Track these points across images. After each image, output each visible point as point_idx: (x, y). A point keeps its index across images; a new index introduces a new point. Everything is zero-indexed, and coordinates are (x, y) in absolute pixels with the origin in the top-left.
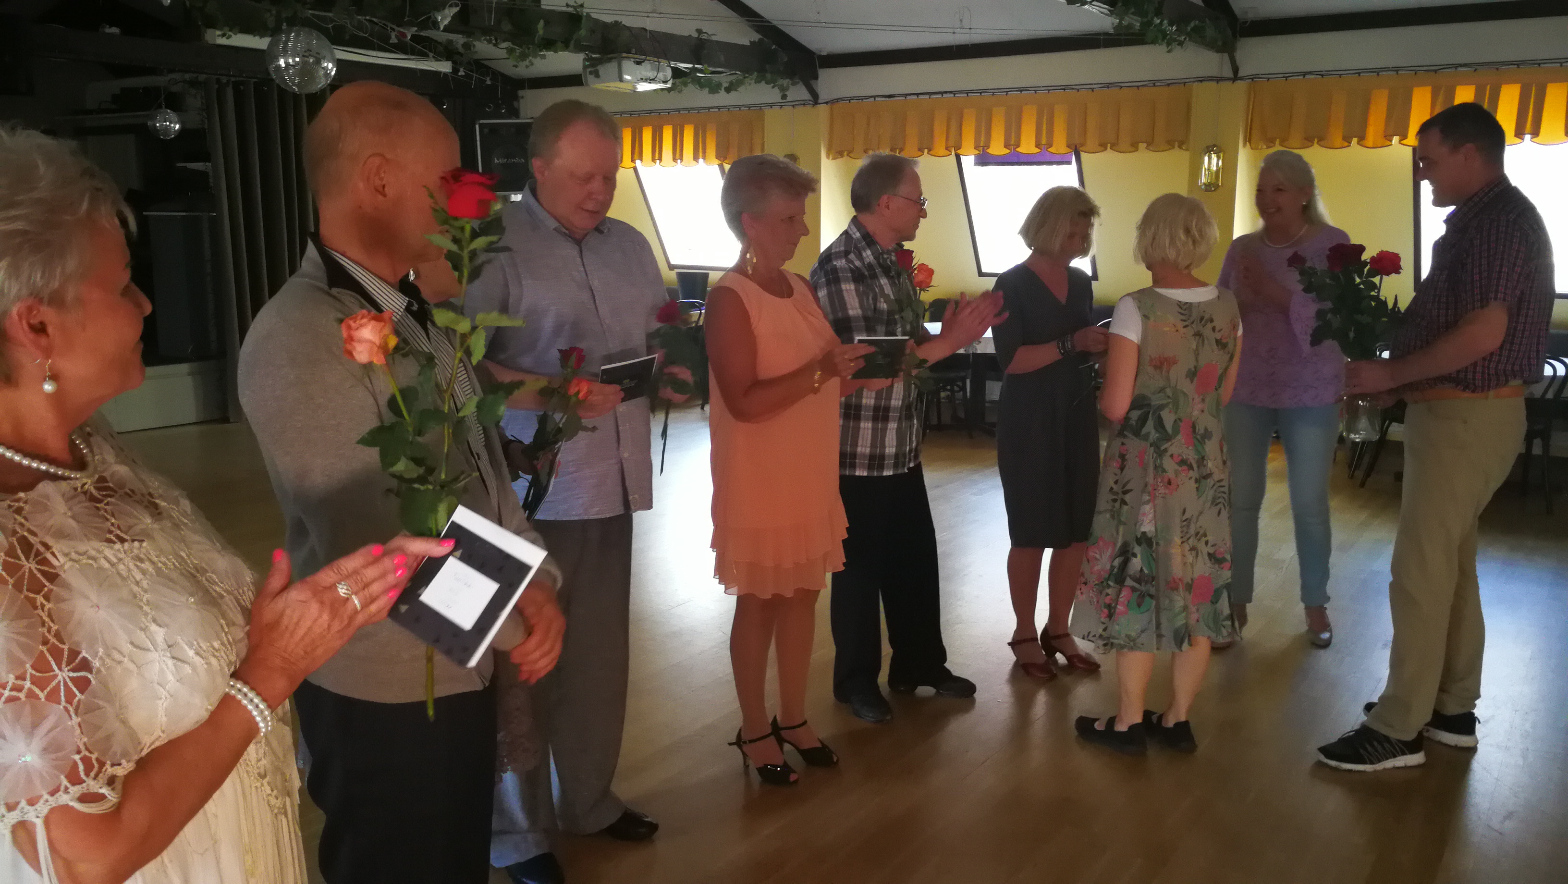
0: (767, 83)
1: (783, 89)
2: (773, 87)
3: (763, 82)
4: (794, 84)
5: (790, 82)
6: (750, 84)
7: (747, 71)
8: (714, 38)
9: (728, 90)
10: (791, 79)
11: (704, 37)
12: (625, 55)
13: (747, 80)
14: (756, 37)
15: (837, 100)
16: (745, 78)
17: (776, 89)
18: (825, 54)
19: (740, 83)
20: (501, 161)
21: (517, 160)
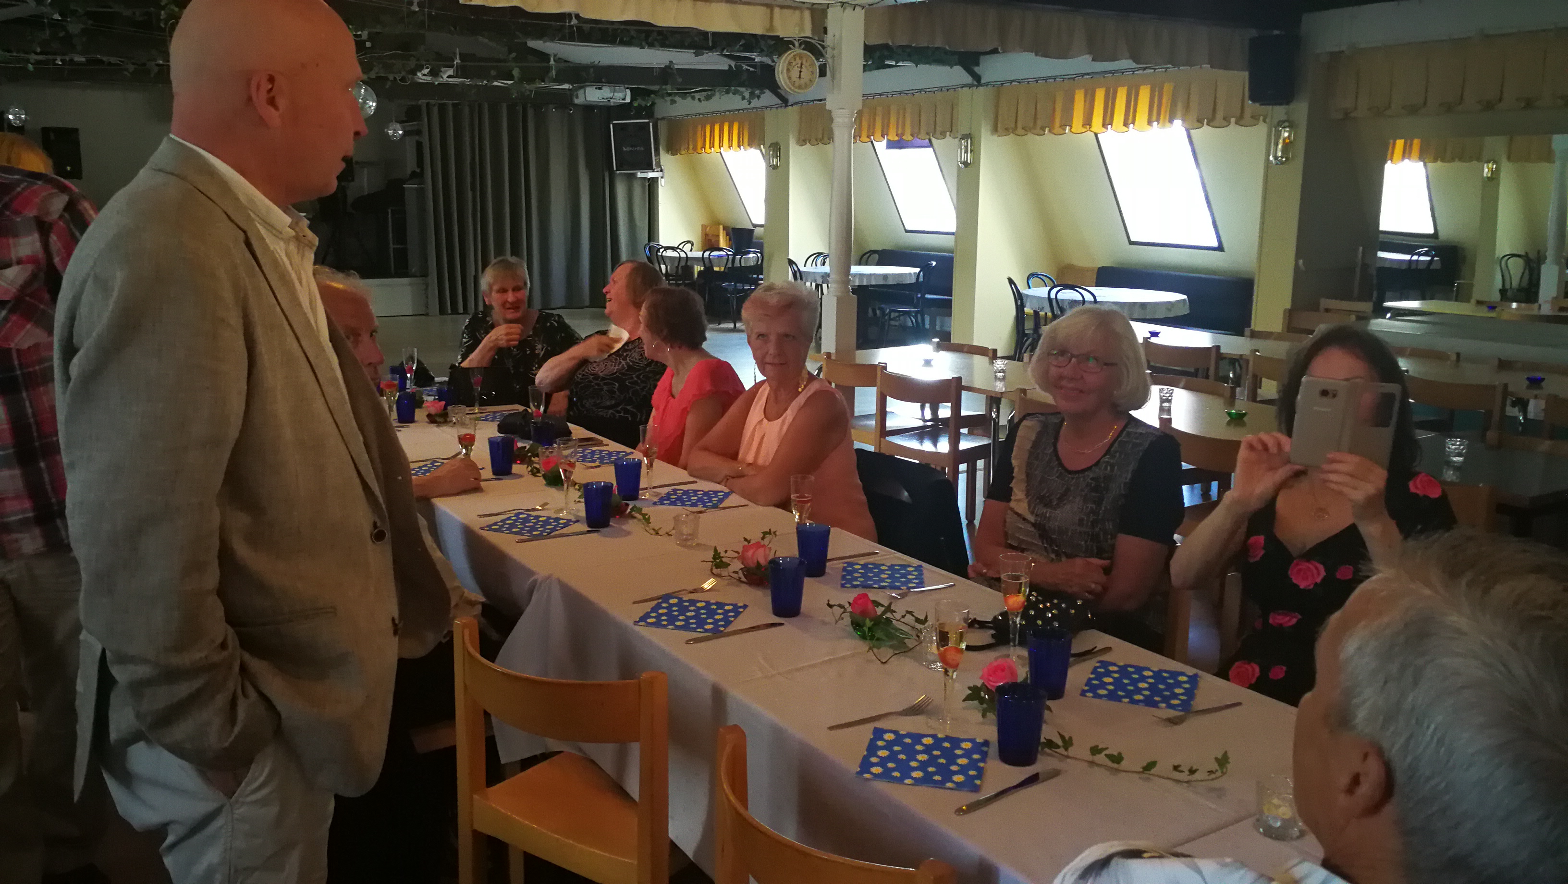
0: (734, 94)
3: (731, 93)
4: (758, 93)
6: (721, 96)
10: (761, 90)
13: (717, 93)
16: (715, 91)
19: (713, 95)
20: (629, 149)
21: (638, 148)
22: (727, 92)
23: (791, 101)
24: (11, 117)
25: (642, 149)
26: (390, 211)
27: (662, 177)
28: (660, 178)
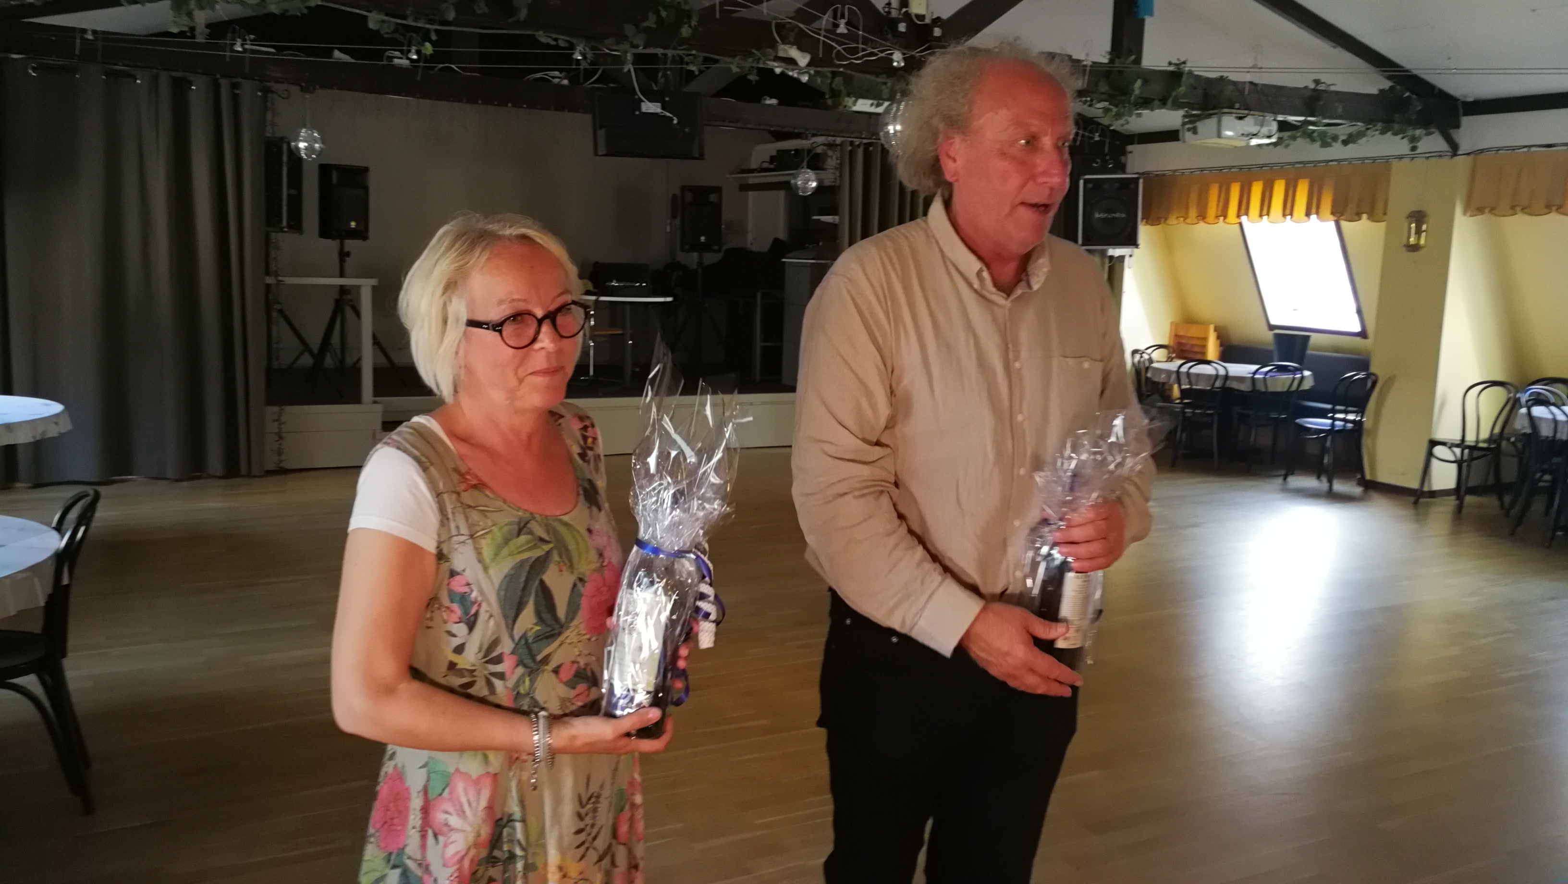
0: (1395, 134)
1: (1414, 140)
2: (1403, 138)
3: (1389, 133)
4: (1429, 134)
5: (1424, 132)
6: (1373, 136)
7: (1370, 121)
8: (1333, 88)
9: (1345, 143)
10: (1426, 129)
11: (1321, 87)
12: (1226, 110)
13: (1369, 132)
14: (1386, 84)
15: (1482, 151)
16: (1368, 129)
17: (1405, 141)
18: (1470, 99)
19: (1361, 135)
20: (1102, 215)
21: (1118, 215)
22: (1383, 132)
23: (1464, 148)
24: (302, 145)
25: (1124, 215)
26: (759, 295)
27: (1131, 256)
28: (1127, 260)
